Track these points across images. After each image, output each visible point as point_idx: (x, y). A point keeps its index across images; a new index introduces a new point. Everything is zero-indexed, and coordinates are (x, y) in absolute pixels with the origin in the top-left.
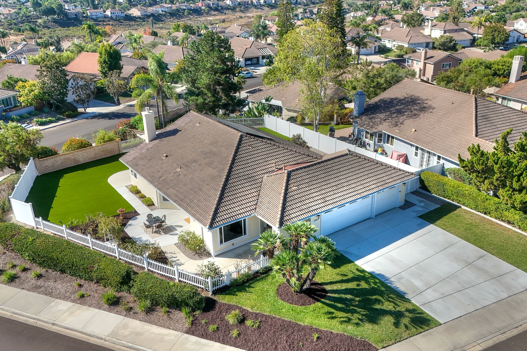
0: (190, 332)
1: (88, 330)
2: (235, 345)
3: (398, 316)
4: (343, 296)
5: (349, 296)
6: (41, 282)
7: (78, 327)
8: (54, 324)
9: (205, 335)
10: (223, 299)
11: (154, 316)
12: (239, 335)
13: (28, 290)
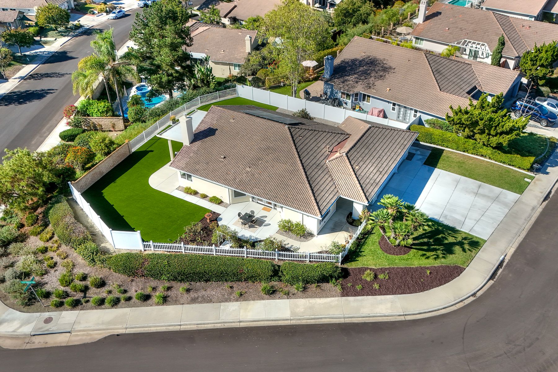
0: (343, 295)
1: (273, 317)
2: (381, 294)
3: (461, 244)
4: (421, 241)
5: (426, 240)
6: (192, 294)
7: (263, 317)
8: (240, 322)
9: (356, 294)
10: (350, 266)
11: (310, 291)
12: (380, 286)
13: (187, 304)
